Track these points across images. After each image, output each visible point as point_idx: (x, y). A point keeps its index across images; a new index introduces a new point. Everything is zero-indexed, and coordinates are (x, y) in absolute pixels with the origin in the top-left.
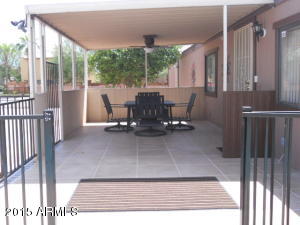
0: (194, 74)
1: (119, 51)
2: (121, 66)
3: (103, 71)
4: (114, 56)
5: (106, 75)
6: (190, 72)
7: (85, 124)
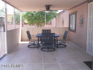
0: (63, 22)
1: (34, 12)
2: (35, 18)
3: (29, 20)
4: (33, 14)
5: (30, 21)
6: (62, 21)
7: (20, 42)
